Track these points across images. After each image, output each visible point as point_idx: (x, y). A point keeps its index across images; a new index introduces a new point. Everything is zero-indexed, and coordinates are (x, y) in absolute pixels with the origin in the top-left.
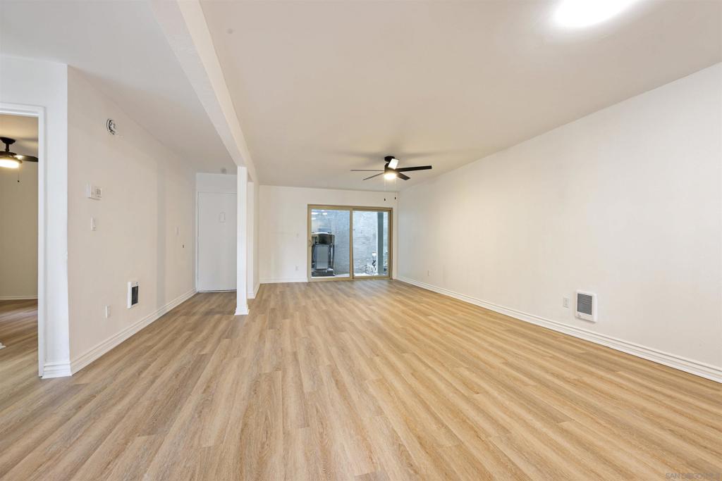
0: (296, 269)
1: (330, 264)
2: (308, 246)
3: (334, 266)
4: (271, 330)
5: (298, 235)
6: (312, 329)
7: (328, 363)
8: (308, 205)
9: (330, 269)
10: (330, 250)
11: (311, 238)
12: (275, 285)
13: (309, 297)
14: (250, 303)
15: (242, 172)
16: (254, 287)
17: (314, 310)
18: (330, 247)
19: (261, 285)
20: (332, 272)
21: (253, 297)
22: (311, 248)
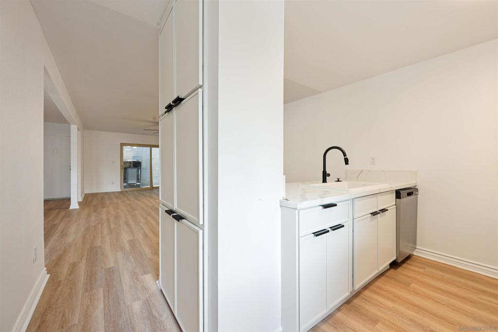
0: (112, 183)
1: (138, 180)
2: (121, 169)
3: (141, 181)
4: (94, 213)
5: (113, 162)
6: (119, 211)
7: (124, 220)
8: (121, 144)
9: (138, 183)
10: (138, 172)
11: (123, 164)
12: (97, 194)
13: (120, 199)
14: (80, 203)
15: (74, 128)
16: (81, 195)
17: (122, 204)
18: (138, 169)
19: (86, 194)
20: (139, 185)
21: (81, 200)
22: (123, 171)
